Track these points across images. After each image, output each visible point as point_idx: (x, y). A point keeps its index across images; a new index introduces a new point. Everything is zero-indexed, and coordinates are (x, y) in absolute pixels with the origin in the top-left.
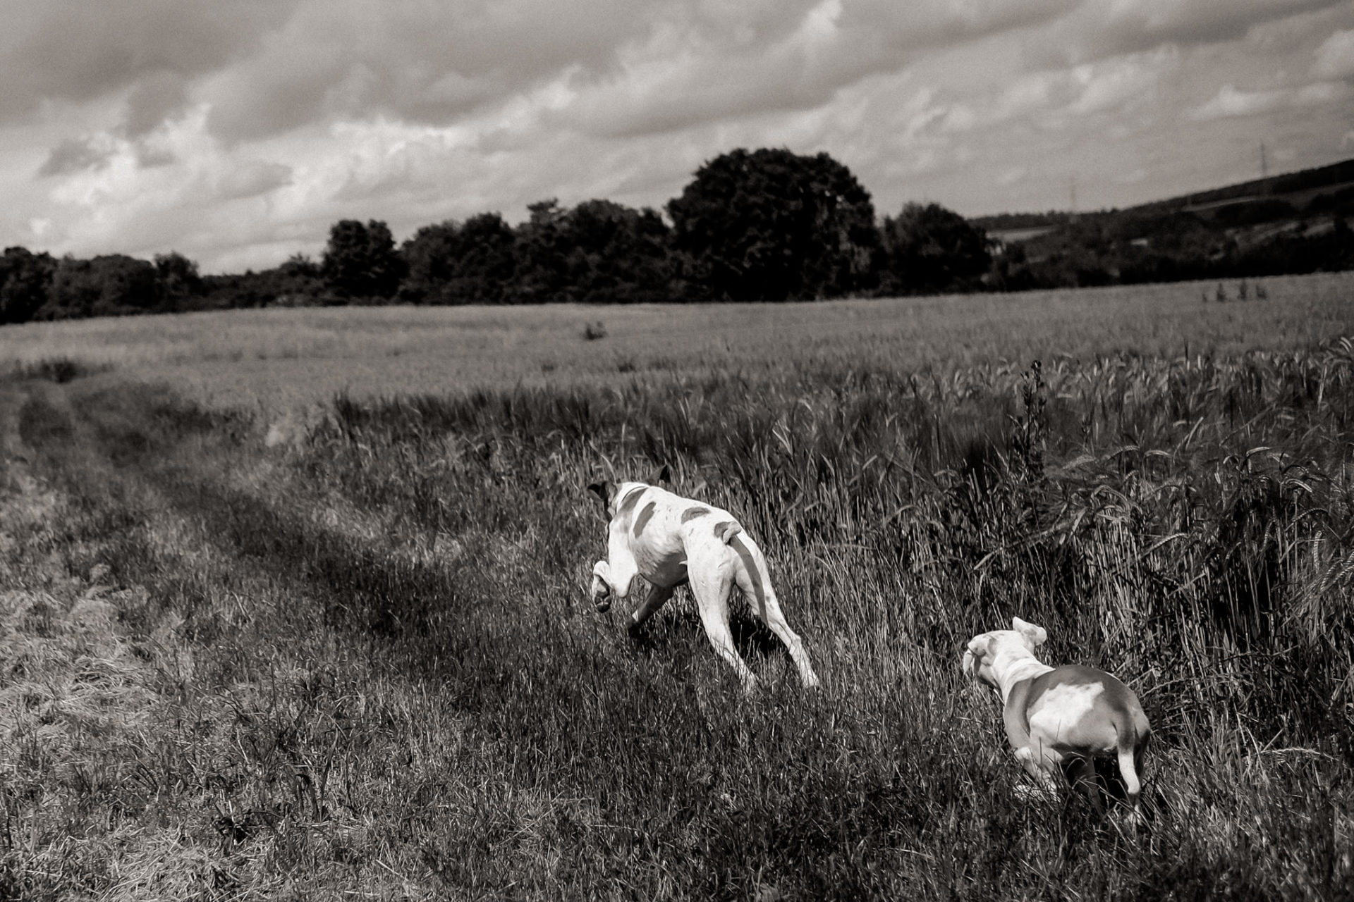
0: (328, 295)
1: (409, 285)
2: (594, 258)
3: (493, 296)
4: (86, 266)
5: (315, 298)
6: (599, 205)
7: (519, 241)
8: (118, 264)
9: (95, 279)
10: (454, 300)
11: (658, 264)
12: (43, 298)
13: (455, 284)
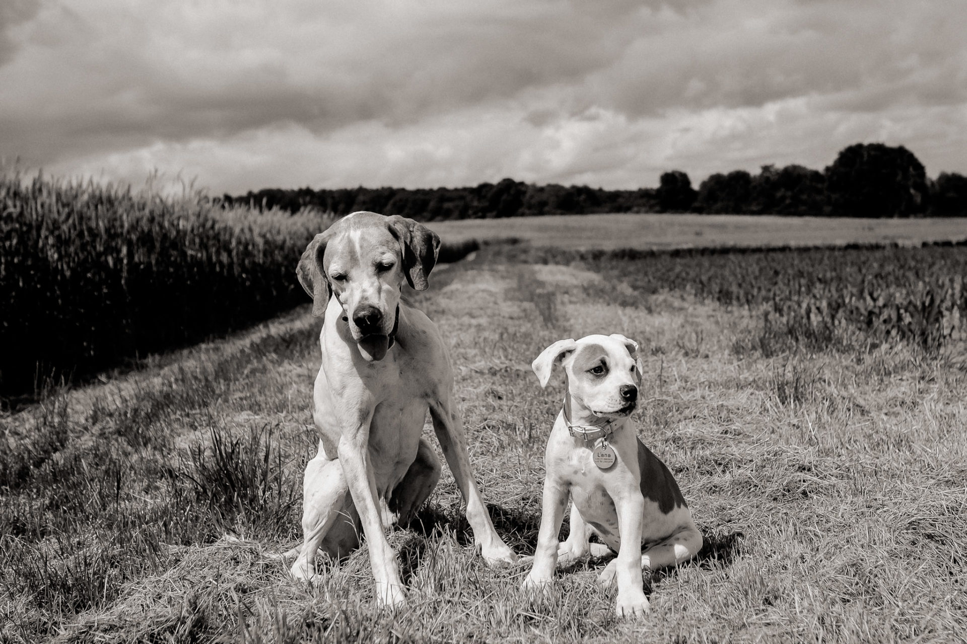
0: (657, 208)
1: (696, 204)
2: (789, 194)
3: (737, 211)
4: (542, 190)
5: (651, 209)
6: (795, 168)
7: (754, 184)
8: (556, 189)
9: (544, 196)
10: (718, 212)
11: (819, 198)
12: (521, 204)
13: (719, 205)
